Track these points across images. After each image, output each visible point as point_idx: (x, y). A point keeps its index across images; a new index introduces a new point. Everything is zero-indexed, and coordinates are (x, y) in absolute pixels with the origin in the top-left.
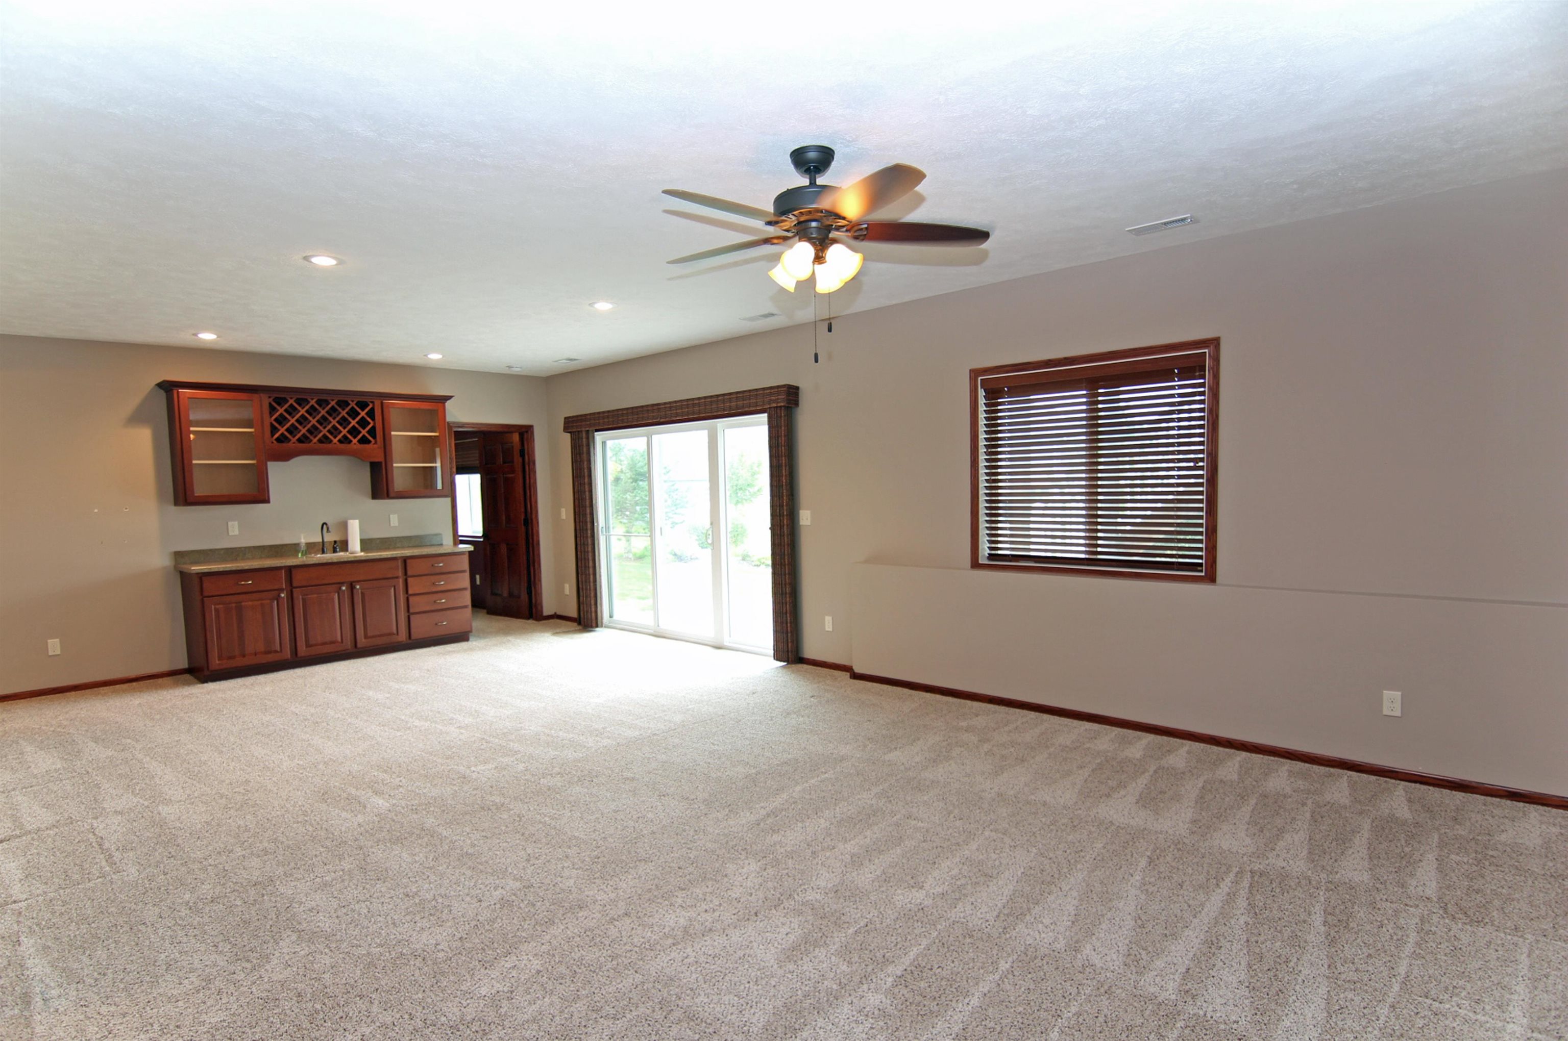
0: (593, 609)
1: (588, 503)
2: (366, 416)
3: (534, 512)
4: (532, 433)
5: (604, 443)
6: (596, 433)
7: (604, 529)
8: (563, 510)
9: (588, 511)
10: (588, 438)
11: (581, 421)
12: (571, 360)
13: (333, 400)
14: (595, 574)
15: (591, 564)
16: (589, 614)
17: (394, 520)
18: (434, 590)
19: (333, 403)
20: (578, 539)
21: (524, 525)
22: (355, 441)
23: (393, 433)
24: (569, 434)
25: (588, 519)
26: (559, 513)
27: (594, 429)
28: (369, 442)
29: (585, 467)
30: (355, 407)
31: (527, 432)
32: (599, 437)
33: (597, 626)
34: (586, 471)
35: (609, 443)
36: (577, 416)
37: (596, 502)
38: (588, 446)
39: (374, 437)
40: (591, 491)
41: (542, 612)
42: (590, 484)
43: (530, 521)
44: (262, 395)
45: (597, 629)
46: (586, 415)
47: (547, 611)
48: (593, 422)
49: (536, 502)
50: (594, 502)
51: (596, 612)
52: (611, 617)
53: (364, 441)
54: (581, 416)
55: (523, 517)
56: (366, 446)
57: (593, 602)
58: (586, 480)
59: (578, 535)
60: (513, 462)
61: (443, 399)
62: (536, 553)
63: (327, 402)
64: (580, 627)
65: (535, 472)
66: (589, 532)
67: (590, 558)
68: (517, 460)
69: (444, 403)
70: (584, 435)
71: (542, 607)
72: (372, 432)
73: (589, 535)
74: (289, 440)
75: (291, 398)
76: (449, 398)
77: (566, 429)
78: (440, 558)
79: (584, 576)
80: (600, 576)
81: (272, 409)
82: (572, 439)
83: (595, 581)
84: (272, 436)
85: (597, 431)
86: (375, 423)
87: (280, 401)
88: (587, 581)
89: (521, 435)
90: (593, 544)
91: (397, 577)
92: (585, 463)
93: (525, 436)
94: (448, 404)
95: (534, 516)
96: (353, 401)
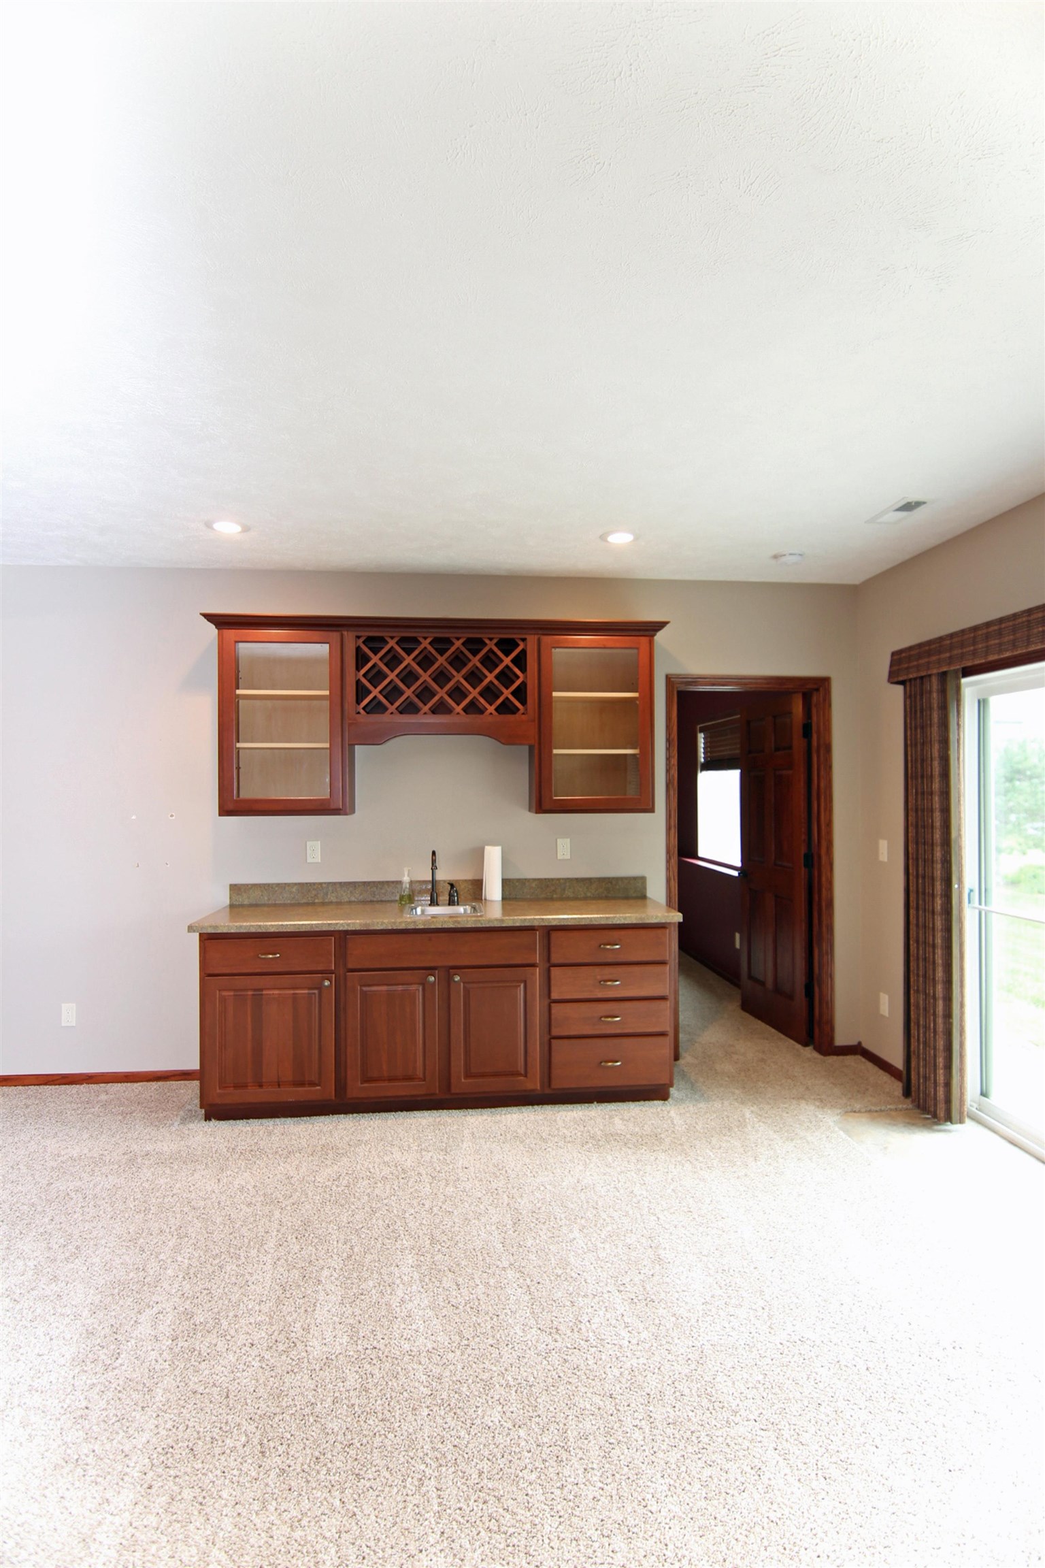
0: (941, 1078)
1: (937, 836)
2: (511, 665)
3: (824, 844)
4: (828, 692)
5: (982, 704)
6: (964, 681)
7: (976, 895)
8: (883, 845)
9: (938, 854)
10: (943, 692)
11: (929, 654)
12: (908, 507)
13: (458, 639)
14: (948, 999)
15: (940, 973)
16: (931, 1085)
17: (564, 848)
18: (600, 995)
19: (458, 644)
20: (912, 912)
21: (805, 866)
22: (491, 709)
23: (555, 694)
24: (900, 688)
25: (938, 873)
26: (875, 850)
27: (958, 667)
28: (514, 711)
29: (936, 754)
30: (495, 649)
31: (817, 690)
32: (971, 687)
33: (948, 1118)
34: (936, 764)
35: (994, 702)
36: (920, 645)
37: (959, 836)
38: (944, 708)
39: (524, 702)
40: (946, 811)
41: (832, 1039)
42: (946, 794)
43: (816, 858)
44: (345, 633)
45: (949, 1126)
46: (941, 639)
47: (840, 1040)
48: (957, 652)
49: (829, 824)
50: (954, 834)
51: (948, 1085)
52: (984, 1094)
53: (506, 708)
54: (930, 643)
55: (803, 850)
56: (510, 717)
57: (941, 1061)
58: (936, 786)
59: (913, 904)
60: (790, 748)
61: (651, 629)
62: (824, 923)
63: (448, 642)
64: (908, 1104)
65: (830, 767)
66: (939, 902)
67: (939, 961)
68: (798, 742)
69: (653, 636)
70: (935, 682)
71: (832, 1029)
72: (520, 693)
73: (938, 907)
74: (386, 709)
75: (392, 638)
76: (660, 625)
77: (894, 678)
78: (616, 934)
79: (922, 997)
80: (962, 1005)
81: (361, 659)
82: (908, 697)
83: (948, 1015)
84: (358, 702)
85: (968, 672)
86: (526, 677)
87: (375, 643)
88: (930, 1010)
89: (807, 698)
90: (948, 930)
91: (533, 965)
92: (936, 747)
93: (815, 699)
94: (660, 637)
95: (823, 852)
96: (491, 639)
